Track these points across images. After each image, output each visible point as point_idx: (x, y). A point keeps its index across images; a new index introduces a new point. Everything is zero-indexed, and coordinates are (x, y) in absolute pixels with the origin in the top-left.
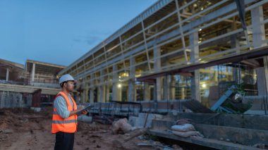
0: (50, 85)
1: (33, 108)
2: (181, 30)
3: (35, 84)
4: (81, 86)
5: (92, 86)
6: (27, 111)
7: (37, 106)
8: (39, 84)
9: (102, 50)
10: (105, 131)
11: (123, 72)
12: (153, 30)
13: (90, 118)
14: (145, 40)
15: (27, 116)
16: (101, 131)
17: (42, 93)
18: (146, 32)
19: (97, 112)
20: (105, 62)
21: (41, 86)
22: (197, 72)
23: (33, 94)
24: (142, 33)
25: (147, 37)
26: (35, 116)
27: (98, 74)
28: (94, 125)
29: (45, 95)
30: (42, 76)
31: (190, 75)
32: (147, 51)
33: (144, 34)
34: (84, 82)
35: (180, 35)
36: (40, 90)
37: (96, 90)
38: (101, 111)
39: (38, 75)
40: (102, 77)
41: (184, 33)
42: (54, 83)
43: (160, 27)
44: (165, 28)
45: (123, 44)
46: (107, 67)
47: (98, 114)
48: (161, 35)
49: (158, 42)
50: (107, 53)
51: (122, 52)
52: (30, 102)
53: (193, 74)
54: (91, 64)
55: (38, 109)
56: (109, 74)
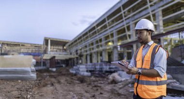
0: (61, 53)
1: (50, 69)
2: (150, 10)
3: (51, 53)
4: (81, 53)
5: (88, 52)
6: (47, 71)
7: (53, 67)
8: (54, 53)
9: (94, 28)
10: (102, 82)
11: (109, 41)
12: (129, 11)
13: (89, 74)
14: (124, 19)
15: (48, 74)
16: (99, 82)
17: (56, 58)
18: (124, 13)
19: (93, 69)
20: (96, 36)
21: (55, 54)
22: (162, 38)
23: (50, 59)
24: (121, 15)
25: (125, 16)
26: (53, 74)
27: (92, 44)
28: (93, 78)
29: (58, 60)
30: (55, 47)
31: (158, 41)
32: (125, 26)
33: (123, 15)
34: (83, 50)
35: (149, 13)
36: (54, 57)
37: (91, 55)
38: (95, 68)
39: (52, 47)
40: (95, 46)
41: (152, 11)
42: (63, 52)
43: (134, 9)
44: (137, 9)
45: (109, 23)
46: (98, 39)
47: (93, 71)
48: (134, 15)
49: (133, 19)
50: (98, 30)
51: (108, 28)
52: (48, 65)
53: (159, 40)
54: (87, 38)
55: (54, 70)
56: (100, 44)
